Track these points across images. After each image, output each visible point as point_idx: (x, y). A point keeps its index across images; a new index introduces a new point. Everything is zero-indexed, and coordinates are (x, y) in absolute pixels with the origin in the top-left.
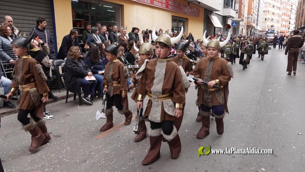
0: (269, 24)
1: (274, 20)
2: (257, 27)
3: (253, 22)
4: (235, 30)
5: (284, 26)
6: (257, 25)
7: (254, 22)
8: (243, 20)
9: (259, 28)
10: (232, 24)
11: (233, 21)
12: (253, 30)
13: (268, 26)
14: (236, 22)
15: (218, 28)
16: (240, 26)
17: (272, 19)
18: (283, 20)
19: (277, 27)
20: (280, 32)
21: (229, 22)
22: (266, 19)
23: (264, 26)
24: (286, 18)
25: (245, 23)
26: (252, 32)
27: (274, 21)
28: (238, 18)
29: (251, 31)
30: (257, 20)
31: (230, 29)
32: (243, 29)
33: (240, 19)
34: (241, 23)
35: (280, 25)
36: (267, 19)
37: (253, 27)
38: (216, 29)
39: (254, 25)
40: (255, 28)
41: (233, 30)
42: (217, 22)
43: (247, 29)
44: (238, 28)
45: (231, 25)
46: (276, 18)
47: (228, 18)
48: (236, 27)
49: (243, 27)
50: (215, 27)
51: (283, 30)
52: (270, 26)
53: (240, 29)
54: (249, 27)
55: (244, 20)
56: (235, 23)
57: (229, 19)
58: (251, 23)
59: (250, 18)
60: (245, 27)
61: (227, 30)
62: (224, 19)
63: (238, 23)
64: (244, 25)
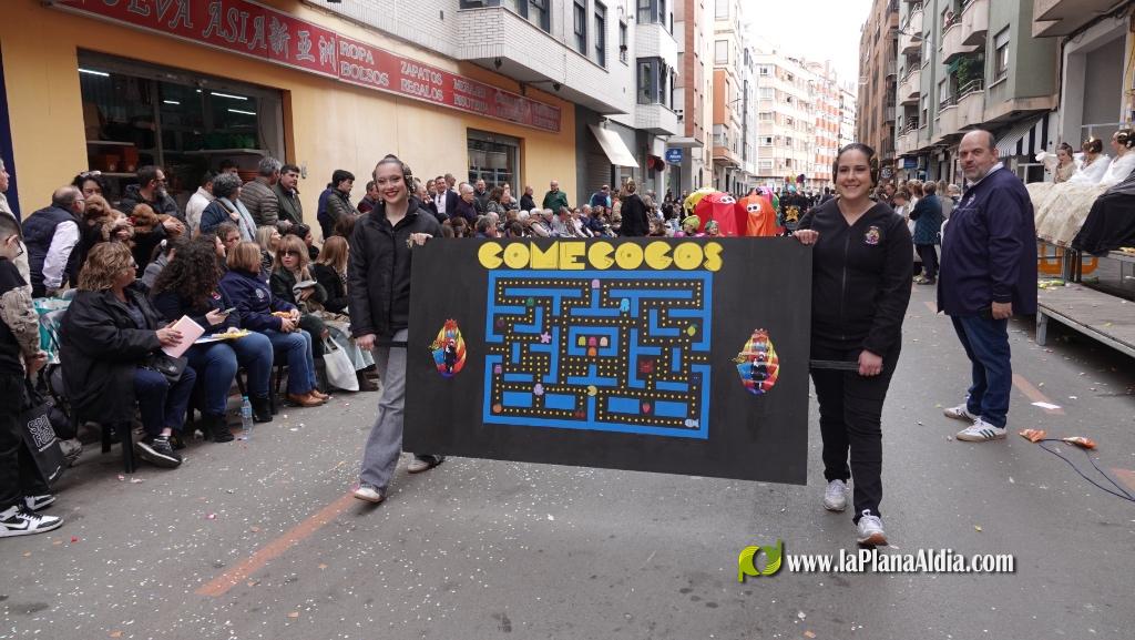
0: (780, 153)
1: (795, 143)
2: (744, 166)
3: (730, 147)
4: (680, 175)
5: (825, 159)
6: (744, 158)
7: (735, 151)
8: (699, 144)
9: (751, 168)
10: (668, 154)
11: (669, 145)
12: (733, 174)
13: (776, 162)
14: (679, 150)
15: (622, 167)
16: (693, 163)
17: (789, 139)
18: (821, 141)
19: (805, 163)
20: (816, 180)
21: (659, 150)
22: (769, 140)
23: (765, 160)
24: (826, 134)
25: (708, 153)
26: (731, 179)
27: (795, 146)
28: (686, 137)
29: (728, 177)
30: (745, 143)
31: (662, 173)
32: (704, 171)
33: (691, 140)
34: (695, 152)
35: (812, 158)
36: (773, 138)
37: (732, 164)
38: (618, 174)
39: (736, 158)
40: (741, 167)
41: (671, 175)
42: (619, 151)
43: (716, 173)
44: (689, 168)
45: (663, 159)
46: (799, 135)
47: (655, 135)
48: (679, 164)
49: (702, 166)
50: (613, 167)
51: (822, 174)
52: (783, 161)
53: (695, 171)
54: (721, 165)
55: (705, 141)
56: (675, 152)
57: (656, 142)
58: (726, 153)
59: (722, 136)
60: (708, 164)
61: (652, 176)
62: (642, 139)
63: (685, 151)
64: (705, 158)
